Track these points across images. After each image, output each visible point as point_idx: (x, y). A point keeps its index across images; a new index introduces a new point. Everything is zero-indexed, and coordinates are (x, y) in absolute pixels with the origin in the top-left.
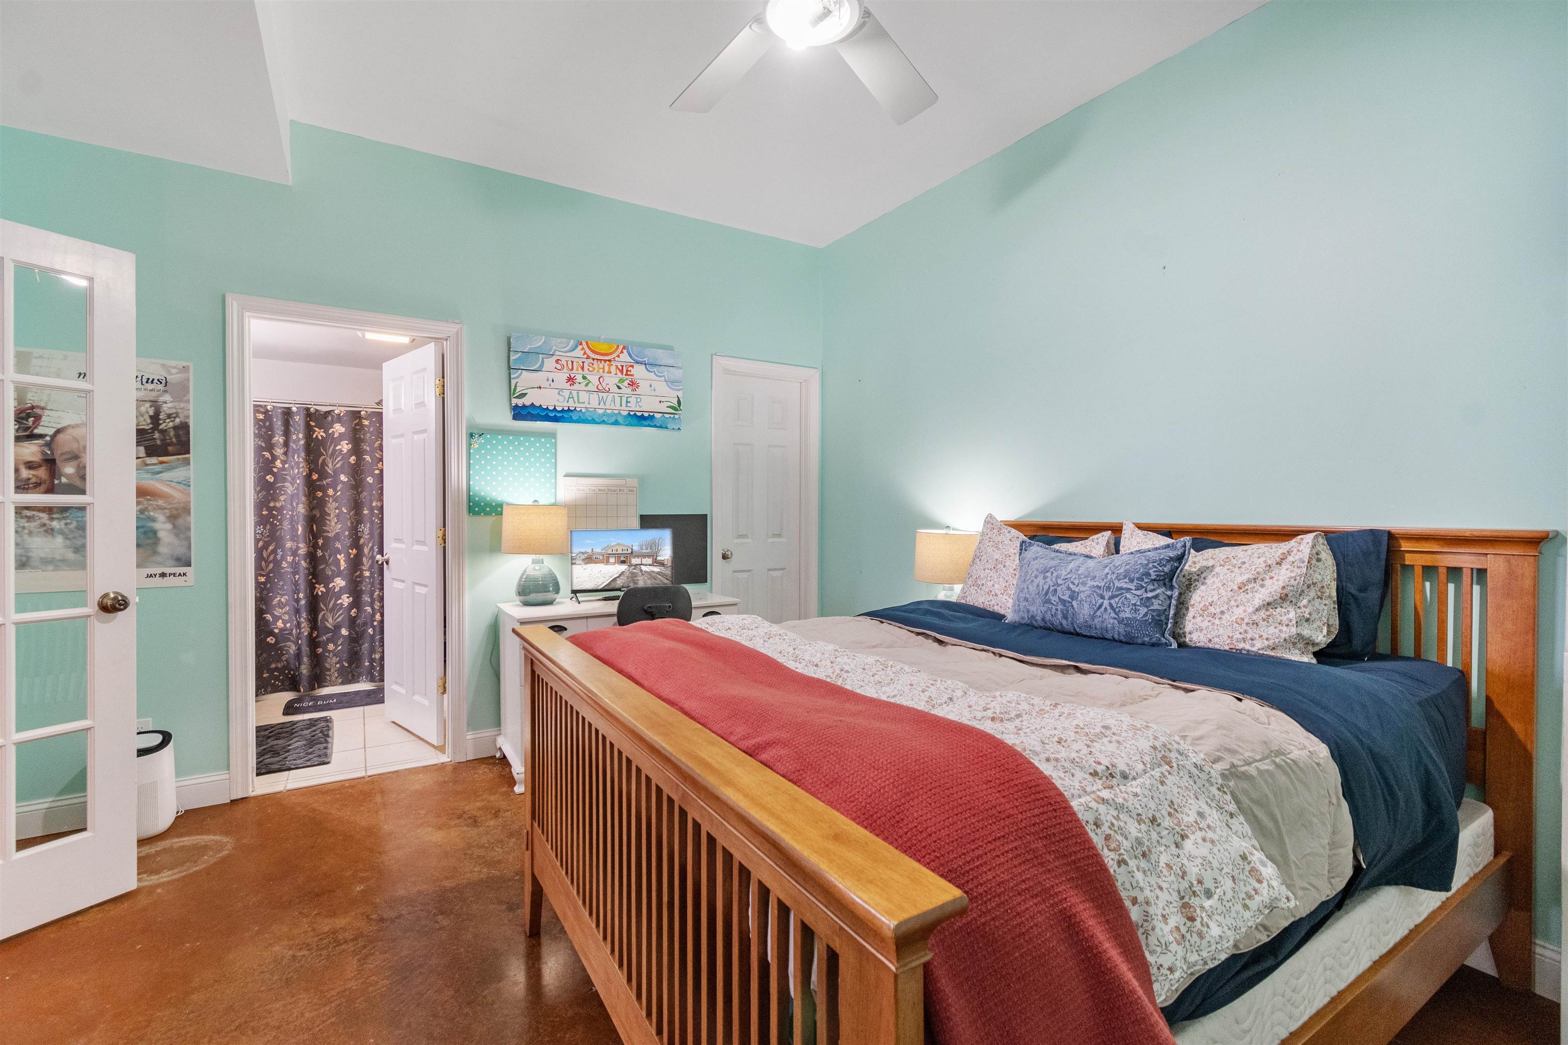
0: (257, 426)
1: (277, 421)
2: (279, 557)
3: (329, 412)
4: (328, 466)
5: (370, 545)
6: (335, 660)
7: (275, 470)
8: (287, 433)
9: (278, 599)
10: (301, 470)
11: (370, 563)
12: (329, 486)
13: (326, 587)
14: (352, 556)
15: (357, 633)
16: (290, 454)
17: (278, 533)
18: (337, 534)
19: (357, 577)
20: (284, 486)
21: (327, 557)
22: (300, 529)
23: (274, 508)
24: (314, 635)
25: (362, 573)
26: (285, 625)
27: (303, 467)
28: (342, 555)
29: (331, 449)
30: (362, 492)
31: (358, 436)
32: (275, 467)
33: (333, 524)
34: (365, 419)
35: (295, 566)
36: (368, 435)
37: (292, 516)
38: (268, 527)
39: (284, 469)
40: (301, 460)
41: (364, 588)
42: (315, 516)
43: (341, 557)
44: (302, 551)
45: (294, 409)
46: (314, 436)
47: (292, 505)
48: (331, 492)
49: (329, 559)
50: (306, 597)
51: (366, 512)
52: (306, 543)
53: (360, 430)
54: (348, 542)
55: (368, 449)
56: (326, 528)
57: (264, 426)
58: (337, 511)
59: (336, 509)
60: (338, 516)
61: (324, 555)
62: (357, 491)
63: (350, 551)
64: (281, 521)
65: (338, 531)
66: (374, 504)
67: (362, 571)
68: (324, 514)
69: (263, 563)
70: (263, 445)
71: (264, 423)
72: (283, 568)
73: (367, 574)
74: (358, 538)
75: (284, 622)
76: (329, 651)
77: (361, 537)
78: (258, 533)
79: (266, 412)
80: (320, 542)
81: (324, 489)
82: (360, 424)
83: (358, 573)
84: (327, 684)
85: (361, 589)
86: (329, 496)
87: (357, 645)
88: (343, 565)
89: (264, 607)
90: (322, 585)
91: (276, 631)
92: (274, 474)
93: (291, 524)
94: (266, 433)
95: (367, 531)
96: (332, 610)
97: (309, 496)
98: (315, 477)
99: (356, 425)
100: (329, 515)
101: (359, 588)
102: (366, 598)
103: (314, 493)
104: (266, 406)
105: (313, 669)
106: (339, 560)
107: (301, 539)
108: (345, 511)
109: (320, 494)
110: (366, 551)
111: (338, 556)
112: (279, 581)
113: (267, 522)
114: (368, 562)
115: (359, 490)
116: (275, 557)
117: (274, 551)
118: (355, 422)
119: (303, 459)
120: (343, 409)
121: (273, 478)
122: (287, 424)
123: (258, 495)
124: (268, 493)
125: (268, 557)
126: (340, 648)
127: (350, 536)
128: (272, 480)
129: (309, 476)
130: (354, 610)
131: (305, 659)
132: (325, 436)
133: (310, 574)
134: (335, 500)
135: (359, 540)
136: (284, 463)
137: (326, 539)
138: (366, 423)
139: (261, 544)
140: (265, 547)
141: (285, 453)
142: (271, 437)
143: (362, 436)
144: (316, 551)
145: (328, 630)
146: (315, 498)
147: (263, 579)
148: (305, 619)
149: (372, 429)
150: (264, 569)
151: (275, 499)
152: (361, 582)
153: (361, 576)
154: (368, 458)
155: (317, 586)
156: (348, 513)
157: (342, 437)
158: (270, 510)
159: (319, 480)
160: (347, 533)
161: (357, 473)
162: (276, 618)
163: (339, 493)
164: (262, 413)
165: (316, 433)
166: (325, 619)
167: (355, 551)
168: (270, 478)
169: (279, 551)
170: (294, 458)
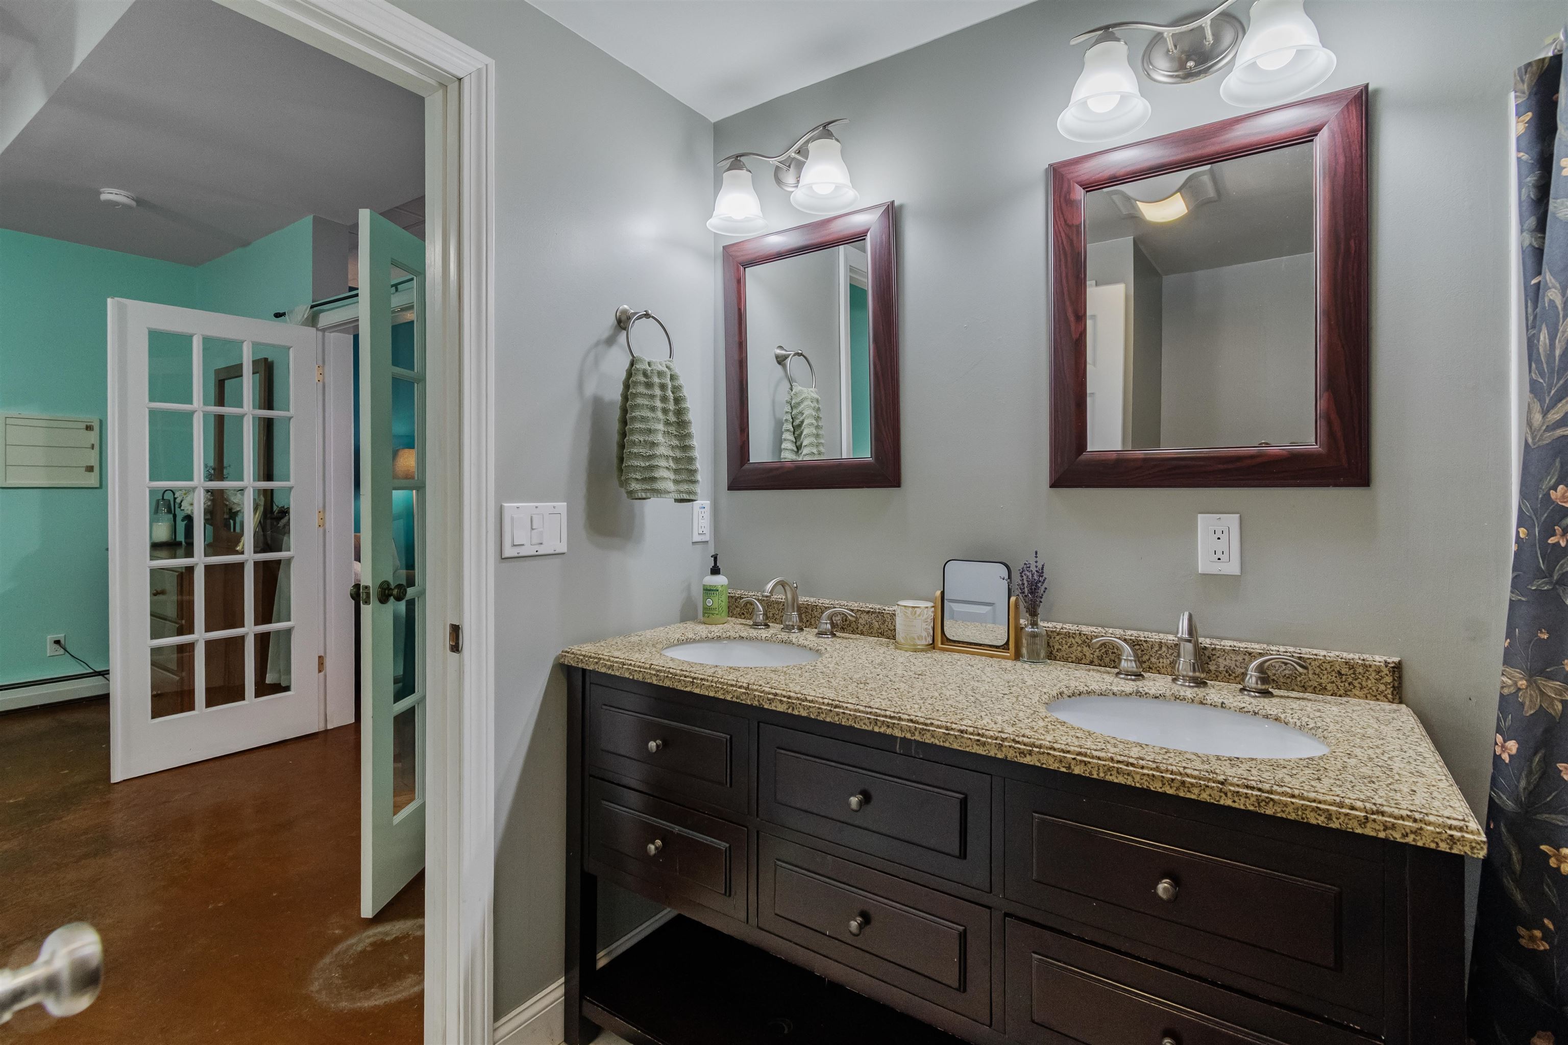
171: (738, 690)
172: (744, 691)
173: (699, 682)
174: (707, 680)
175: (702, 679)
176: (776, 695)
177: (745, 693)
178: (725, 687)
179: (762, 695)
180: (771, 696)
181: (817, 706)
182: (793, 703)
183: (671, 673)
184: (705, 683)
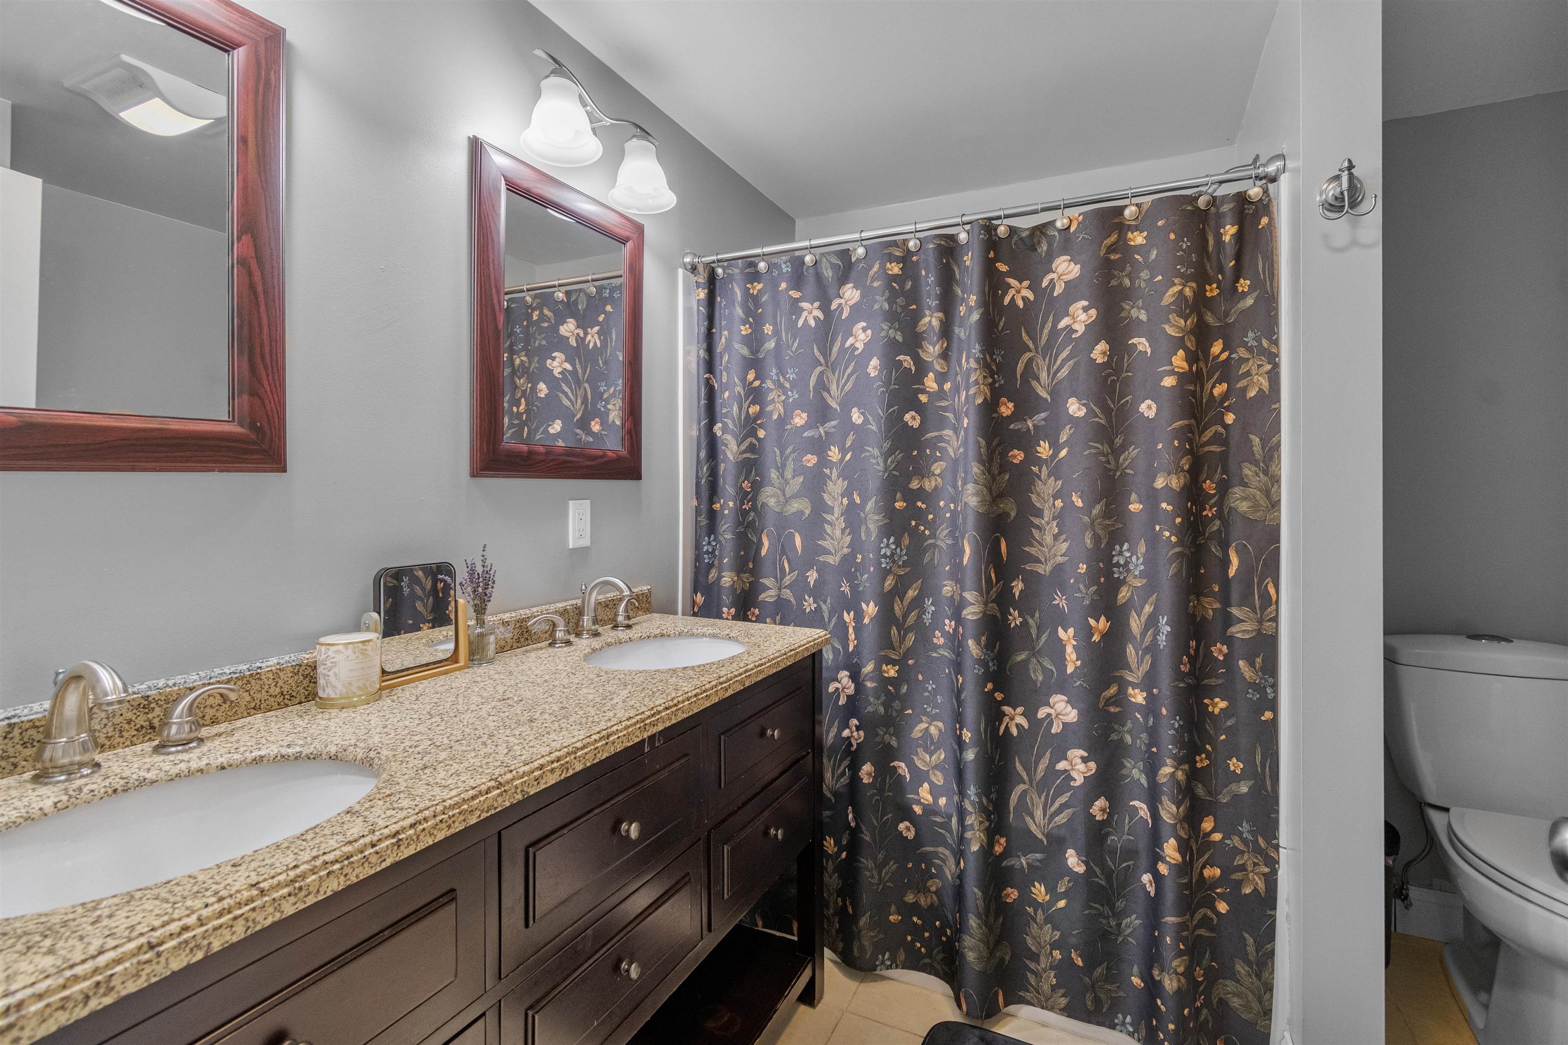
0: (887, 294)
1: (927, 276)
2: (927, 618)
3: (1041, 230)
4: (1038, 379)
5: (1148, 609)
6: (1048, 934)
7: (923, 398)
8: (947, 303)
9: (923, 726)
10: (972, 391)
11: (1146, 666)
12: (1040, 433)
13: (1030, 714)
14: (1096, 638)
15: (1108, 874)
16: (954, 355)
17: (926, 559)
18: (1059, 568)
19: (1108, 702)
20: (940, 439)
21: (1034, 631)
22: (968, 551)
23: (920, 493)
24: (998, 849)
25: (1122, 691)
26: (936, 800)
27: (976, 382)
28: (1071, 631)
29: (1046, 332)
30: (1124, 448)
31: (1114, 283)
32: (923, 391)
33: (1049, 539)
34: (1136, 228)
35: (956, 643)
36: (1145, 274)
37: (954, 513)
38: (906, 541)
39: (941, 394)
40: (973, 364)
41: (1128, 739)
42: (1005, 515)
43: (1067, 635)
44: (971, 613)
45: (963, 237)
46: (1007, 300)
47: (955, 486)
48: (1044, 450)
49: (1039, 637)
50: (978, 742)
51: (1135, 507)
52: (980, 591)
53: (1120, 265)
54: (1085, 594)
55: (1143, 316)
56: (1032, 551)
57: (902, 292)
58: (1059, 503)
59: (1055, 497)
60: (1059, 517)
61: (1025, 624)
62: (1111, 443)
63: (1092, 622)
64: (931, 525)
65: (1060, 559)
66: (1160, 483)
67: (1123, 685)
68: (1028, 511)
69: (894, 631)
70: (899, 338)
71: (902, 285)
72: (936, 647)
73: (1138, 697)
74: (1114, 585)
75: (935, 792)
76: (1036, 905)
77: (1122, 582)
78: (885, 556)
79: (906, 258)
80: (1018, 587)
81: (1027, 442)
82: (1121, 246)
83: (1113, 690)
84: (1028, 996)
85: (1121, 740)
86: (1039, 462)
87: (1107, 910)
88: (1072, 661)
89: (894, 743)
90: (1020, 710)
91: (918, 809)
92: (920, 408)
93: (952, 534)
94: (904, 308)
95: (1137, 564)
96: (1043, 786)
97: (990, 459)
98: (1007, 409)
99: (1111, 249)
100: (1039, 513)
101: (1114, 737)
102: (1136, 773)
103: (1004, 455)
104: (905, 241)
105: (992, 953)
106: (1060, 646)
107: (969, 577)
108: (1079, 503)
109: (1017, 456)
110: (1135, 624)
111: (1061, 633)
112: (926, 680)
113: (906, 528)
114: (1140, 662)
115: (1118, 441)
116: (919, 617)
117: (918, 603)
118: (1108, 242)
119: (977, 361)
120: (1075, 212)
121: (918, 418)
122: (947, 280)
123: (885, 461)
124: (908, 457)
125: (906, 616)
126: (1062, 904)
127: (1093, 577)
128: (916, 424)
129: (989, 408)
130: (1101, 803)
131: (973, 922)
132: (1031, 296)
133: (989, 676)
134: (1055, 473)
135: (1117, 591)
136: (941, 378)
137: (1032, 579)
138: (1138, 239)
139: (889, 582)
140: (899, 591)
141: (945, 355)
142: (916, 317)
143: (1127, 282)
144: (1005, 613)
145: (1031, 843)
146: (1006, 466)
147: (891, 672)
148: (973, 803)
149: (1154, 254)
150: (896, 644)
151: (923, 472)
152: (1119, 719)
153: (1121, 699)
154: (1142, 344)
155: (1007, 709)
156: (1089, 506)
157: (1072, 290)
158: (912, 496)
159: (1016, 416)
160: (1083, 568)
161: (1111, 393)
162: (920, 777)
163: (1063, 453)
164: (898, 260)
165: (1012, 292)
166: (1024, 808)
167: (1103, 624)
168: (912, 419)
169: (928, 602)
170: (960, 365)
171: (489, 795)
172: (498, 791)
173: (412, 832)
174: (426, 820)
175: (412, 826)
176: (541, 767)
177: (500, 795)
178: (466, 807)
179: (526, 778)
180: (537, 773)
181: (592, 747)
182: (567, 762)
183: (333, 863)
184: (425, 825)
